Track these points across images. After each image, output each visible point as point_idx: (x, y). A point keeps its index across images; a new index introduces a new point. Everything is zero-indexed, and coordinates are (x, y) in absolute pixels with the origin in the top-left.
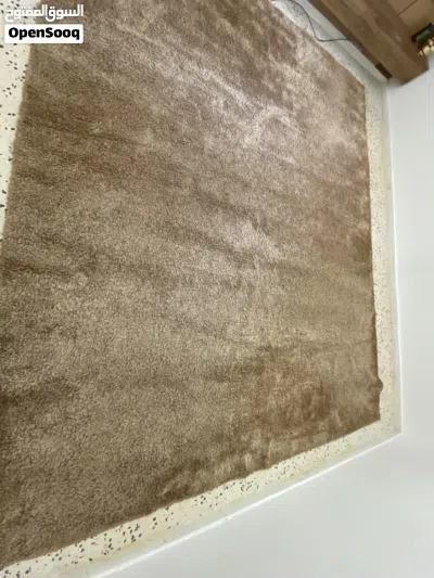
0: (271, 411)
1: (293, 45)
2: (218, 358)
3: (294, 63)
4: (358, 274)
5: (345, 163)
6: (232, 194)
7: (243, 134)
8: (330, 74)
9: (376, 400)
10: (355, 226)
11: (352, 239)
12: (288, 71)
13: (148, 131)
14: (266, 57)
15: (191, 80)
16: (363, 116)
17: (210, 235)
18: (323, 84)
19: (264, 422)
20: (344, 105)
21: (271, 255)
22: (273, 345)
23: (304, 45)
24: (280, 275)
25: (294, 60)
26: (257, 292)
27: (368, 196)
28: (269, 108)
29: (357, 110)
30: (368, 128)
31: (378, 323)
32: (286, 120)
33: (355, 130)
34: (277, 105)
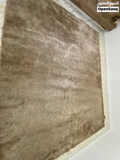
0: (75, 131)
1: (78, 25)
2: (60, 120)
3: (78, 30)
4: (98, 87)
5: (93, 56)
6: (62, 72)
7: (65, 54)
8: (89, 31)
9: (103, 121)
10: (97, 74)
11: (96, 78)
12: (77, 33)
13: (38, 60)
14: (70, 30)
15: (49, 42)
16: (98, 41)
17: (56, 85)
18: (87, 34)
19: (73, 135)
20: (93, 39)
21: (73, 87)
22: (75, 113)
23: (81, 24)
24: (76, 92)
26: (70, 98)
27: (100, 64)
28: (72, 45)
29: (96, 40)
30: (100, 44)
31: (104, 100)
32: (77, 48)
33: (96, 46)
34: (74, 44)
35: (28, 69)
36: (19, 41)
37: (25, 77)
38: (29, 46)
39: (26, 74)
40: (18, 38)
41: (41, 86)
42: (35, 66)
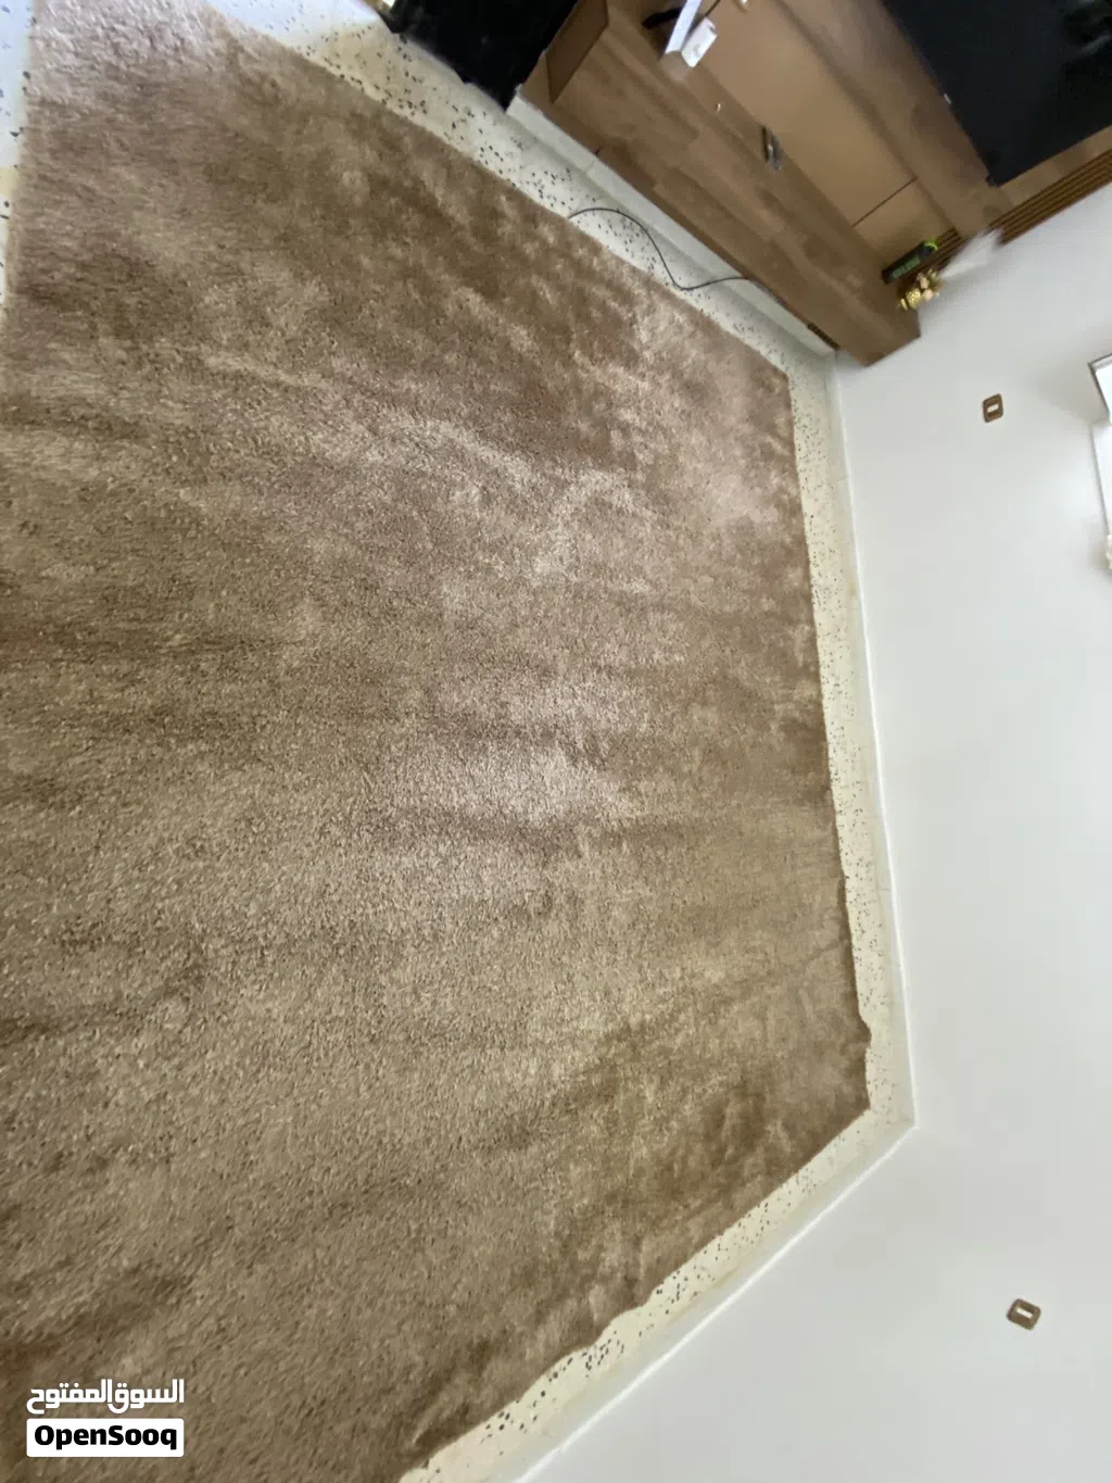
0: (640, 1172)
1: (626, 316)
2: (513, 1094)
3: (631, 360)
4: (800, 803)
5: (756, 561)
6: (517, 700)
7: (530, 553)
8: (712, 366)
9: (858, 1068)
10: (787, 699)
11: (783, 728)
12: (619, 379)
13: (307, 606)
14: (568, 362)
15: (398, 455)
16: (790, 444)
17: (473, 809)
18: (697, 391)
19: (626, 1203)
20: (746, 429)
21: (613, 813)
22: (634, 1021)
23: (651, 310)
24: (637, 854)
25: (632, 350)
26: (590, 907)
27: (811, 622)
28: (583, 478)
29: (775, 435)
30: (800, 465)
31: (850, 897)
32: (624, 498)
33: (775, 480)
34: (601, 467)
35: (227, 689)
36: (144, 452)
37: (201, 755)
38: (233, 495)
39: (212, 725)
40: (133, 431)
41: (347, 819)
42: (289, 657)
